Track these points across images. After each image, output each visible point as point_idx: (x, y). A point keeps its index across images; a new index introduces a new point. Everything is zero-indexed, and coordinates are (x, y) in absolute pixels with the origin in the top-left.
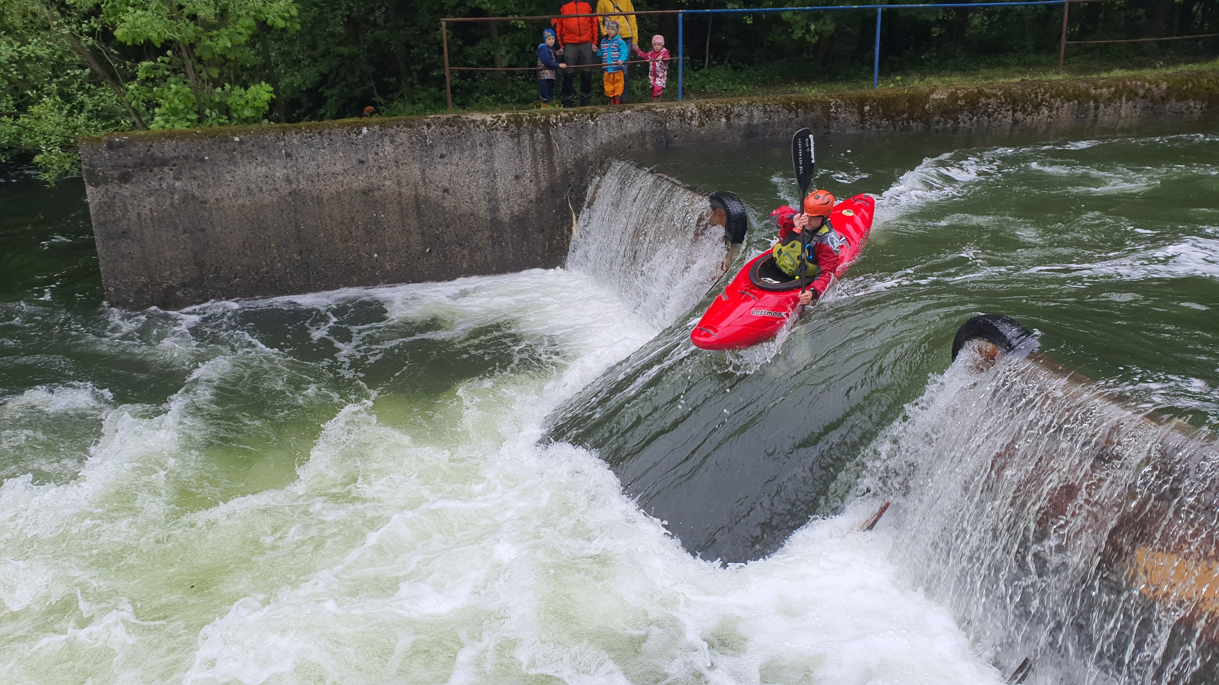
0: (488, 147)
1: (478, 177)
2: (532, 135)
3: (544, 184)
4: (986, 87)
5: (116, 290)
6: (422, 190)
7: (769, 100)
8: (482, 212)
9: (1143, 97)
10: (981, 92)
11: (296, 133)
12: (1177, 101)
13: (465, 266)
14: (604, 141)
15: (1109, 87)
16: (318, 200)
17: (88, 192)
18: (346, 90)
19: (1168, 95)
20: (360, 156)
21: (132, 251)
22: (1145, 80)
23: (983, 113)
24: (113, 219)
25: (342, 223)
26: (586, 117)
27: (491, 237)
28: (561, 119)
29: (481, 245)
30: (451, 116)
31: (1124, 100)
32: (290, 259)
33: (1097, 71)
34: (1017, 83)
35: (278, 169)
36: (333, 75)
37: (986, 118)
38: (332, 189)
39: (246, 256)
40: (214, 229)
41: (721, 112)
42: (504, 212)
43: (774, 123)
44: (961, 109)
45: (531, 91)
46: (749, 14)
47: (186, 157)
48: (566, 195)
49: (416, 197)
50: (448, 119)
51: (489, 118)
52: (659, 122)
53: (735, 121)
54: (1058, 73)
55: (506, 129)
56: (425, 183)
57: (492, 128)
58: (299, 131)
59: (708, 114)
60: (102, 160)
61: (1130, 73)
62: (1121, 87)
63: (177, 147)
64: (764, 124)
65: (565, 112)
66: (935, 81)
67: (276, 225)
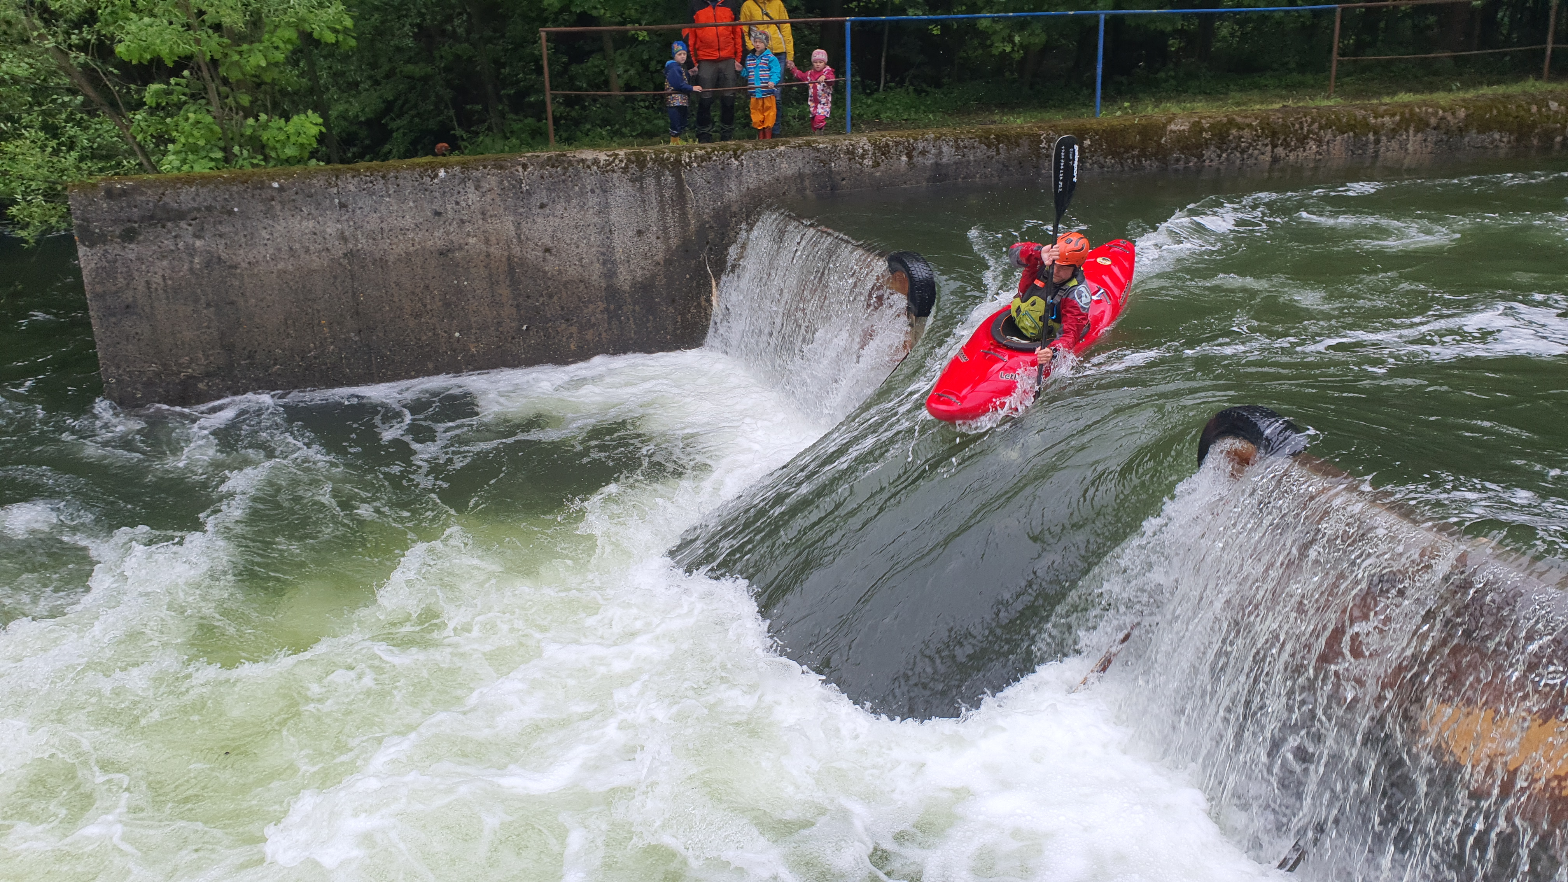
0: (601, 194)
1: (588, 232)
2: (658, 178)
3: (674, 242)
4: (1238, 115)
5: (118, 381)
6: (516, 250)
7: (962, 133)
8: (595, 277)
9: (1435, 128)
10: (1231, 122)
11: (353, 177)
12: (1479, 133)
13: (573, 347)
14: (751, 186)
15: (1393, 115)
16: (382, 263)
17: (80, 254)
18: (417, 120)
19: (1466, 126)
20: (436, 206)
21: (139, 331)
22: (1437, 106)
23: (1236, 148)
24: (114, 289)
25: (413, 293)
26: (727, 155)
27: (607, 310)
28: (696, 157)
29: (593, 320)
30: (553, 153)
31: (1411, 132)
32: (345, 339)
33: (1378, 94)
34: (1278, 110)
35: (329, 223)
36: (400, 102)
37: (1238, 155)
38: (400, 249)
39: (288, 335)
40: (247, 301)
41: (901, 148)
42: (624, 279)
43: (969, 162)
44: (1207, 143)
45: (656, 122)
46: (935, 22)
47: (209, 209)
48: (703, 255)
49: (509, 258)
50: (550, 158)
51: (603, 157)
52: (821, 161)
53: (918, 160)
54: (1328, 98)
55: (625, 170)
56: (520, 241)
57: (606, 169)
58: (357, 174)
59: (884, 150)
60: (99, 212)
61: (1419, 97)
62: (1407, 116)
63: (197, 195)
64: (956, 163)
65: (701, 148)
66: (1173, 108)
67: (327, 296)
